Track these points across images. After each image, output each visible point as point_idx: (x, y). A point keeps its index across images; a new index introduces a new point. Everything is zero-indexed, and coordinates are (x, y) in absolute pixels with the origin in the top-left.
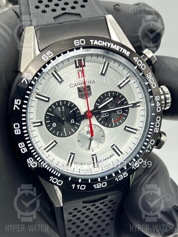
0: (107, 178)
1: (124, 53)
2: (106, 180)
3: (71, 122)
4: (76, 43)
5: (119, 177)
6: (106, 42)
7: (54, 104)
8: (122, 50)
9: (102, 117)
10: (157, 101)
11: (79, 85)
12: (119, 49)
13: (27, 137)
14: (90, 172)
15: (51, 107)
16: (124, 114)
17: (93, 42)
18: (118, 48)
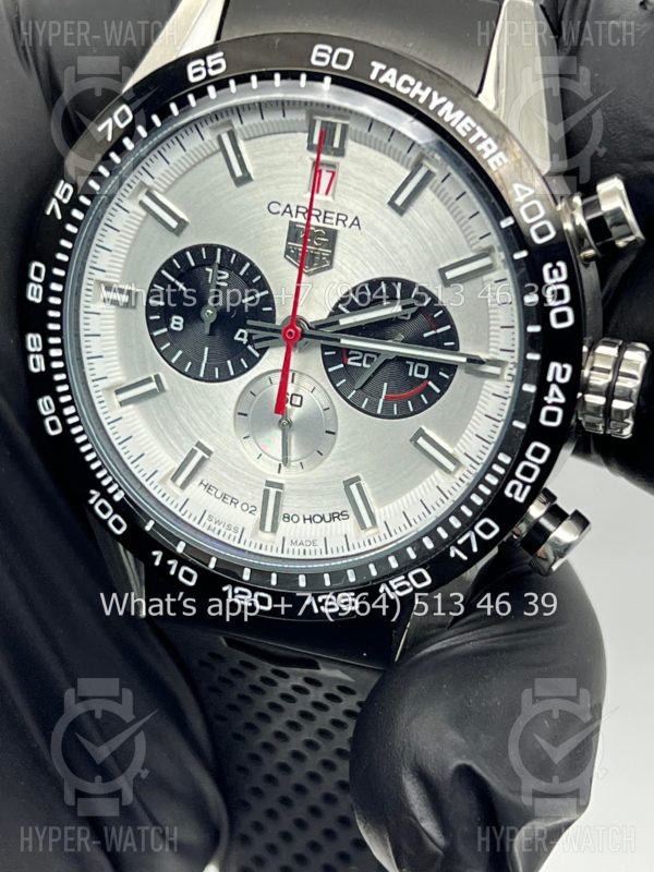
0: (274, 582)
1: (483, 151)
2: (269, 584)
3: (236, 338)
4: (320, 55)
5: (320, 599)
6: (429, 90)
7: (195, 250)
8: (481, 140)
9: (349, 363)
10: (554, 381)
11: (300, 215)
12: (469, 129)
13: (54, 320)
14: (238, 535)
15: (180, 256)
16: (430, 383)
17: (381, 73)
18: (469, 124)
